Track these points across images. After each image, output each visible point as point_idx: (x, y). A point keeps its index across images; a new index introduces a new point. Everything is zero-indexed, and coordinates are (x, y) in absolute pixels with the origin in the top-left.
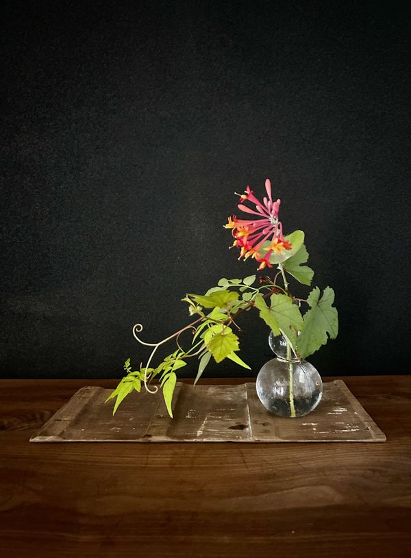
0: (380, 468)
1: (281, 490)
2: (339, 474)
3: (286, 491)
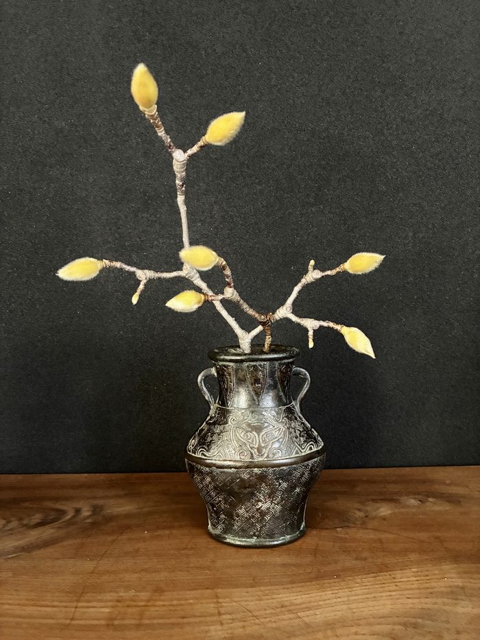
2: (356, 633)
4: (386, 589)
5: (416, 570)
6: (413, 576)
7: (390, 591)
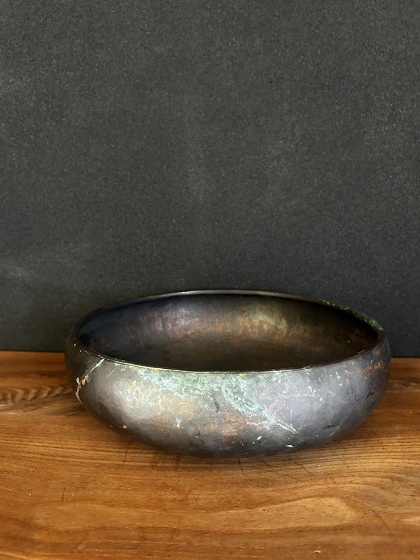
1: (283, 502)
3: (287, 504)
4: (375, 451)
5: (400, 437)
6: (397, 442)
7: (378, 452)
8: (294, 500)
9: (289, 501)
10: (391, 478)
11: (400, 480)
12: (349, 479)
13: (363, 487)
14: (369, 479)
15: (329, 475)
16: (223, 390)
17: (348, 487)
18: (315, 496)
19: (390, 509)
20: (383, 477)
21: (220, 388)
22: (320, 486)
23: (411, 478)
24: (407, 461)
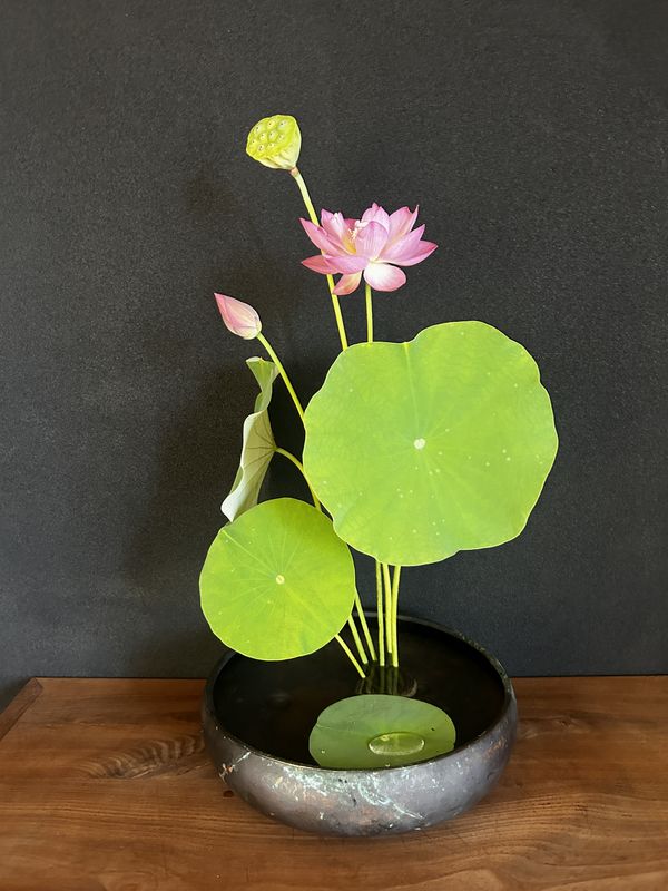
0: (544, 843)
1: (441, 876)
2: (502, 852)
3: (445, 878)
8: (451, 873)
9: (446, 875)
10: (538, 847)
11: (545, 848)
12: (499, 849)
13: (512, 857)
14: (517, 849)
15: (483, 845)
16: (359, 788)
17: (498, 858)
18: (469, 869)
19: (533, 880)
20: (530, 846)
21: (356, 786)
22: (475, 858)
23: (555, 846)
24: (554, 826)
